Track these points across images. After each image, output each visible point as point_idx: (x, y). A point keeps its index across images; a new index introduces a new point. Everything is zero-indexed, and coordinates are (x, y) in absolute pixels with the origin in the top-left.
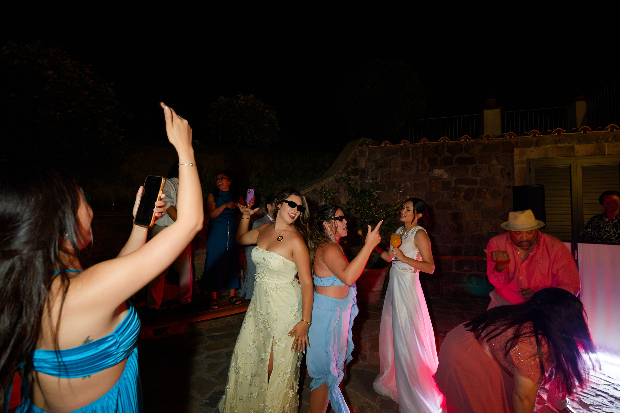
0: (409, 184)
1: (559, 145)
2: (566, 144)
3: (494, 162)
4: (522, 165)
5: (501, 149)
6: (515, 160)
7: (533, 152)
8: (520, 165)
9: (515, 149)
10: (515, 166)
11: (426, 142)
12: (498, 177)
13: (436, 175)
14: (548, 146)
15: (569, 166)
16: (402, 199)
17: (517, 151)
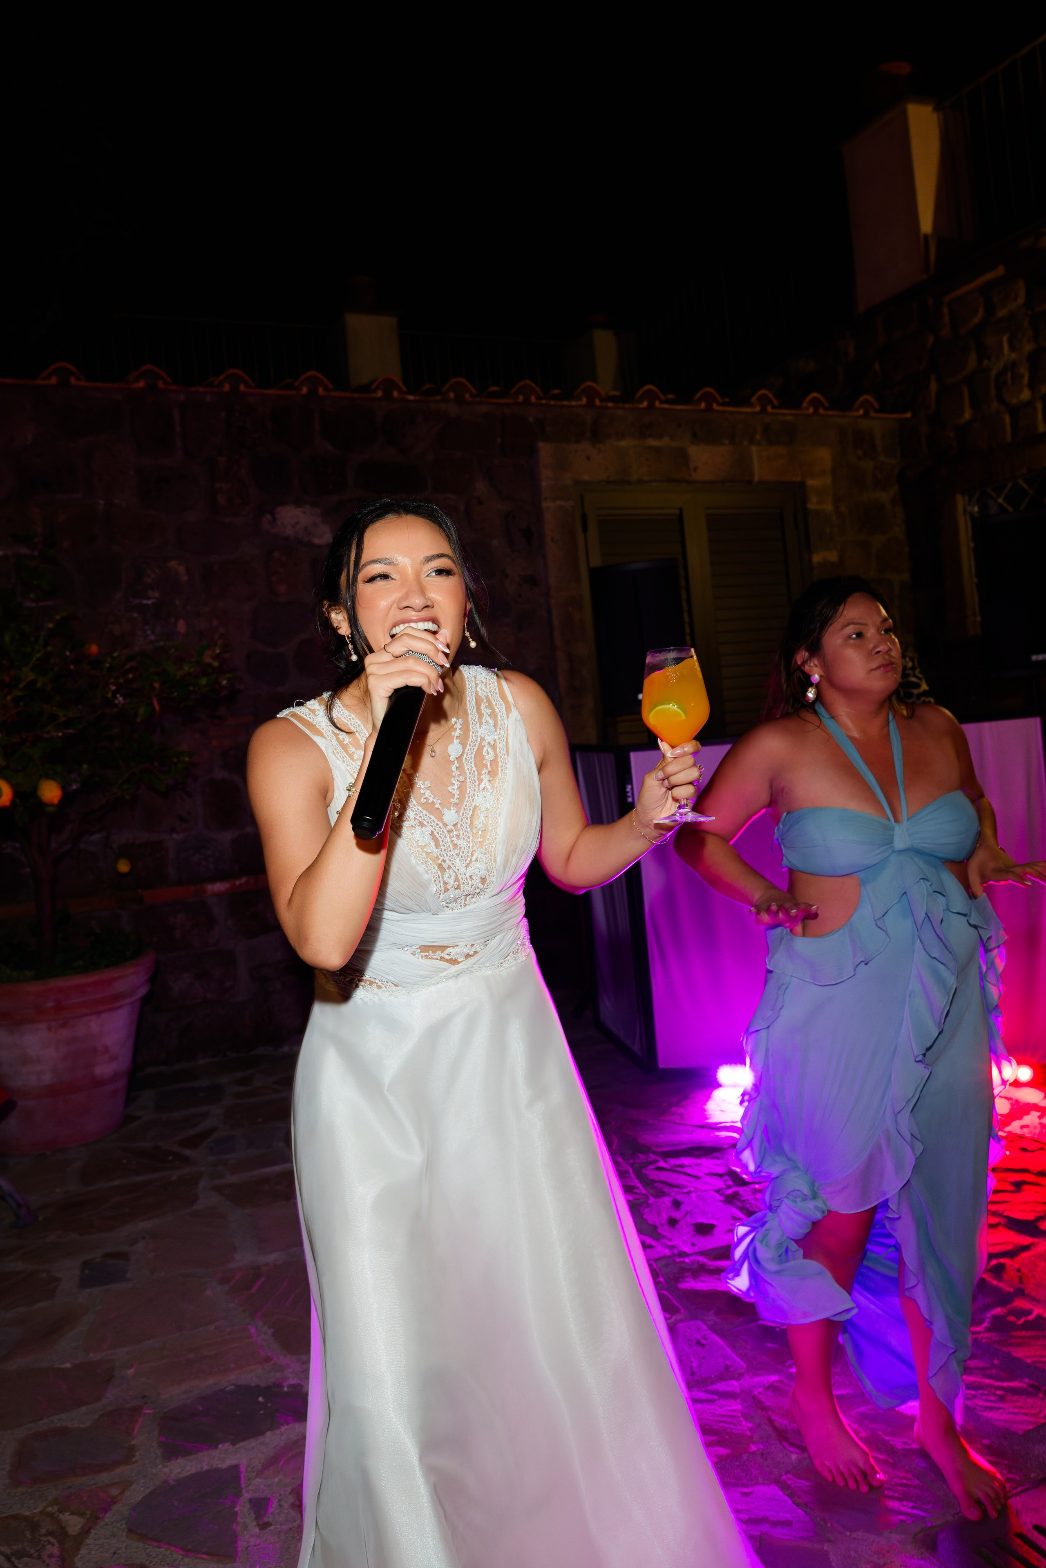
0: (181, 569)
1: (652, 442)
2: (665, 442)
3: (481, 487)
4: (562, 503)
5: (499, 441)
6: (544, 484)
7: (588, 458)
8: (559, 503)
9: (541, 445)
10: (545, 504)
11: (242, 388)
12: (495, 542)
13: (289, 531)
14: (623, 443)
15: (677, 511)
16: (152, 638)
17: (545, 450)
